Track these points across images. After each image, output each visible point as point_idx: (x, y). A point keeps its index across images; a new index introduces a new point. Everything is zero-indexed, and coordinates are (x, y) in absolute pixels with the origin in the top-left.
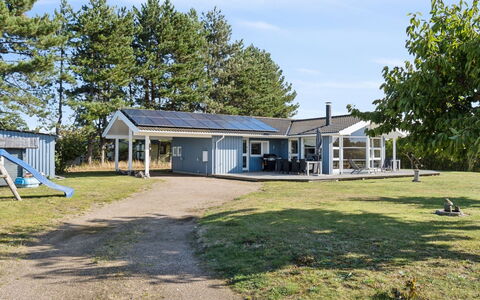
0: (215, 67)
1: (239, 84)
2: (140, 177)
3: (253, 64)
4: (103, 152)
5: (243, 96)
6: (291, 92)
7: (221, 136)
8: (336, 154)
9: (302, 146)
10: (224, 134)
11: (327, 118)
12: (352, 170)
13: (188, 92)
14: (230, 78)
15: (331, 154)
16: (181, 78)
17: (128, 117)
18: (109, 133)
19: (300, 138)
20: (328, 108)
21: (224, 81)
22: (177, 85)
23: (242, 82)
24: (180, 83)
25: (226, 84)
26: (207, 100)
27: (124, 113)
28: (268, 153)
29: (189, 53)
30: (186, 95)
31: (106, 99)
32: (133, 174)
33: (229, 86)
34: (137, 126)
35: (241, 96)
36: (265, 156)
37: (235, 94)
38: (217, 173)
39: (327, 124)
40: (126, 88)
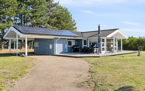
0: (48, 12)
1: (58, 18)
2: (23, 56)
3: (63, 11)
4: (3, 45)
5: (60, 23)
6: (74, 23)
7: (59, 38)
8: (103, 45)
9: (89, 42)
10: (60, 37)
11: (99, 31)
12: (109, 51)
13: (39, 21)
14: (54, 16)
15: (101, 45)
16: (37, 15)
17: (17, 29)
18: (7, 37)
19: (88, 39)
20: (99, 27)
21: (52, 17)
22: (35, 17)
23: (59, 18)
24: (36, 16)
25: (53, 18)
26: (46, 24)
27: (15, 27)
28: (74, 45)
29: (39, 5)
30: (38, 22)
31: (4, 22)
32: (19, 55)
33: (54, 19)
34: (22, 33)
35: (58, 23)
36: (74, 46)
37: (57, 22)
38: (56, 54)
39: (99, 33)
40: (13, 18)
